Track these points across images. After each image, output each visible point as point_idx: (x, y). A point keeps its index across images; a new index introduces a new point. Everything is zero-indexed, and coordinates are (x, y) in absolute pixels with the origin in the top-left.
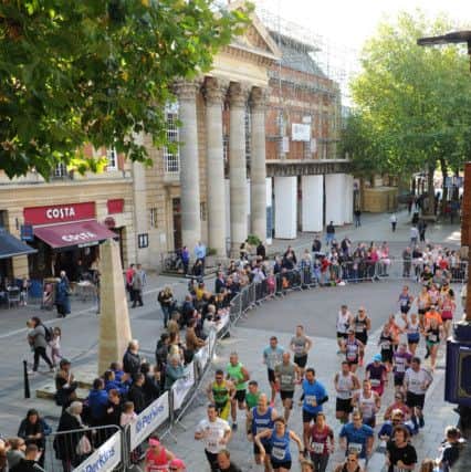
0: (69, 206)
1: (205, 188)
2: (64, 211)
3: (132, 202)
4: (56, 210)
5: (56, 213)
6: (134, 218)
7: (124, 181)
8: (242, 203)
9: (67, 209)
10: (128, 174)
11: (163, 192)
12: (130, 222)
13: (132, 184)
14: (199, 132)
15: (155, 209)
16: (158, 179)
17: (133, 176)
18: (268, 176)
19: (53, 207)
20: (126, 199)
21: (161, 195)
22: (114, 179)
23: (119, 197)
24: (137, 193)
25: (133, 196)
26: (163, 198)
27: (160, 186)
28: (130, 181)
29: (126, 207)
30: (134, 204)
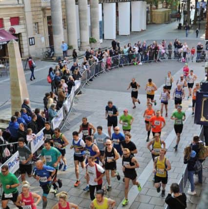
1: (64, 10)
3: (24, 19)
6: (26, 28)
7: (18, 6)
8: (86, 19)
10: (21, 2)
11: (41, 12)
12: (24, 30)
13: (23, 8)
15: (37, 23)
16: (38, 5)
17: (23, 3)
18: (100, 3)
20: (20, 17)
21: (40, 14)
22: (12, 5)
23: (16, 16)
24: (26, 13)
25: (25, 15)
26: (41, 16)
27: (39, 9)
28: (22, 6)
29: (21, 21)
30: (25, 20)
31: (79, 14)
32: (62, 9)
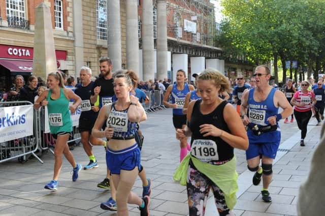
0: (26, 48)
2: (22, 52)
3: (74, 54)
4: (15, 49)
5: (16, 52)
6: (75, 65)
7: (67, 38)
9: (24, 50)
10: (71, 34)
11: (96, 51)
12: (71, 68)
13: (73, 41)
14: (122, 16)
15: (90, 62)
16: (92, 42)
17: (74, 36)
18: (169, 50)
19: (13, 47)
20: (69, 51)
21: (94, 53)
22: (60, 36)
23: (64, 49)
24: (76, 48)
25: (74, 50)
26: (96, 55)
27: (94, 47)
28: (72, 39)
29: (69, 57)
30: (75, 56)
31: (143, 55)
32: (122, 44)
